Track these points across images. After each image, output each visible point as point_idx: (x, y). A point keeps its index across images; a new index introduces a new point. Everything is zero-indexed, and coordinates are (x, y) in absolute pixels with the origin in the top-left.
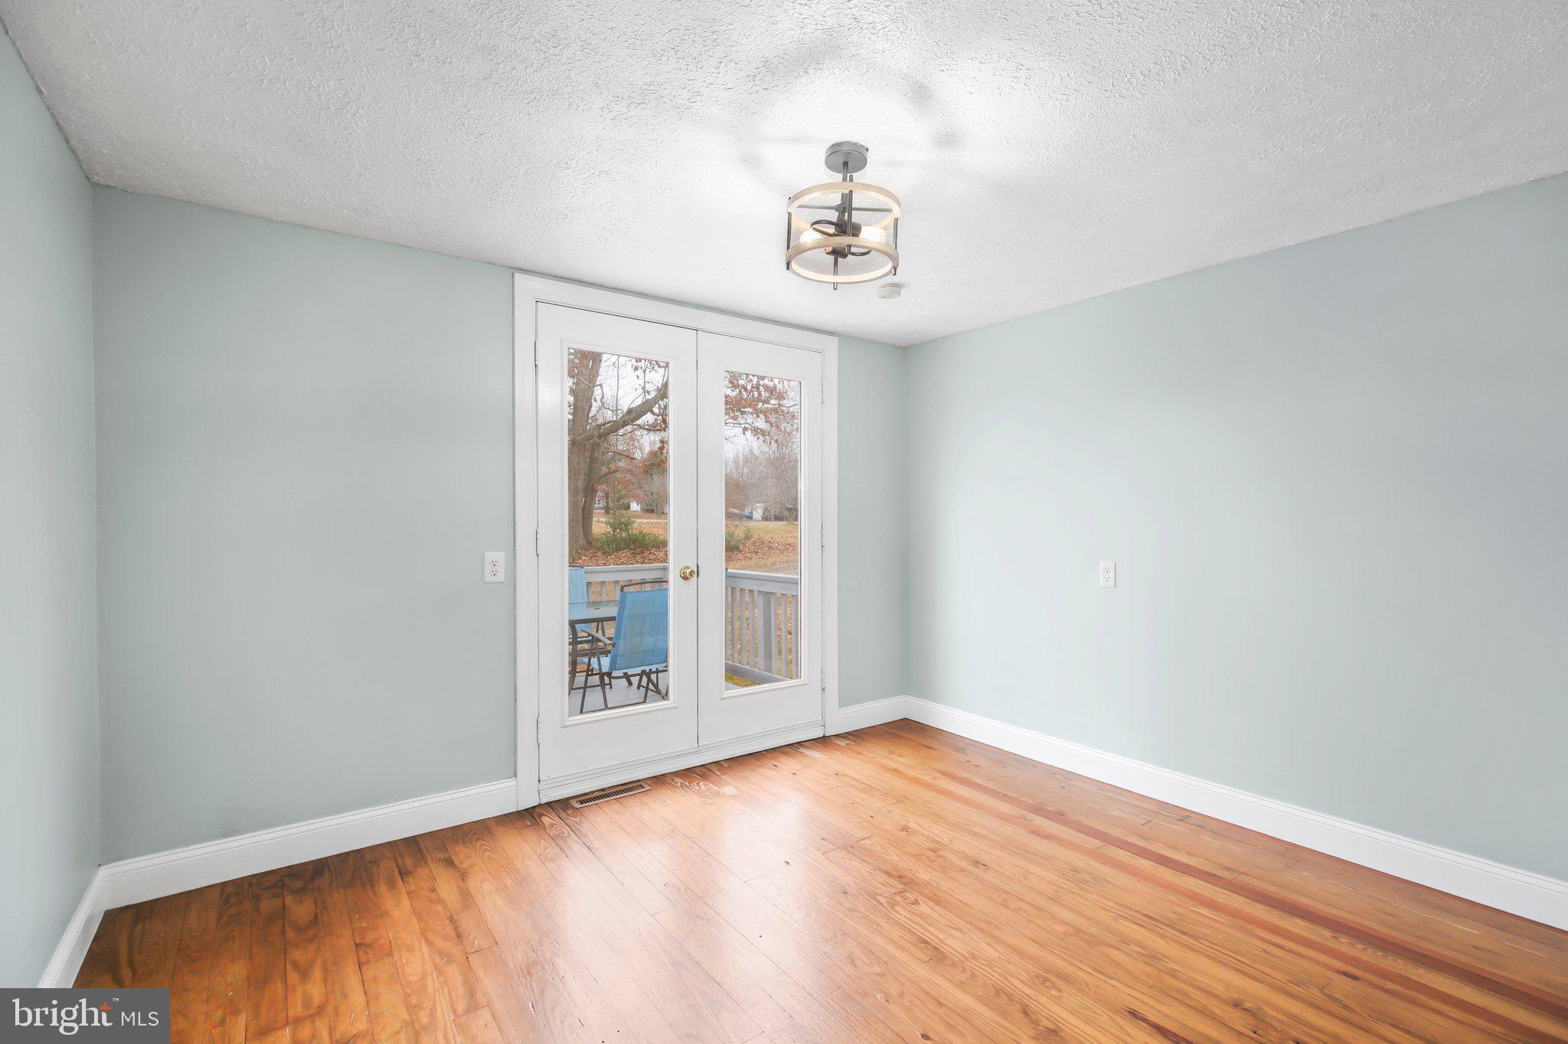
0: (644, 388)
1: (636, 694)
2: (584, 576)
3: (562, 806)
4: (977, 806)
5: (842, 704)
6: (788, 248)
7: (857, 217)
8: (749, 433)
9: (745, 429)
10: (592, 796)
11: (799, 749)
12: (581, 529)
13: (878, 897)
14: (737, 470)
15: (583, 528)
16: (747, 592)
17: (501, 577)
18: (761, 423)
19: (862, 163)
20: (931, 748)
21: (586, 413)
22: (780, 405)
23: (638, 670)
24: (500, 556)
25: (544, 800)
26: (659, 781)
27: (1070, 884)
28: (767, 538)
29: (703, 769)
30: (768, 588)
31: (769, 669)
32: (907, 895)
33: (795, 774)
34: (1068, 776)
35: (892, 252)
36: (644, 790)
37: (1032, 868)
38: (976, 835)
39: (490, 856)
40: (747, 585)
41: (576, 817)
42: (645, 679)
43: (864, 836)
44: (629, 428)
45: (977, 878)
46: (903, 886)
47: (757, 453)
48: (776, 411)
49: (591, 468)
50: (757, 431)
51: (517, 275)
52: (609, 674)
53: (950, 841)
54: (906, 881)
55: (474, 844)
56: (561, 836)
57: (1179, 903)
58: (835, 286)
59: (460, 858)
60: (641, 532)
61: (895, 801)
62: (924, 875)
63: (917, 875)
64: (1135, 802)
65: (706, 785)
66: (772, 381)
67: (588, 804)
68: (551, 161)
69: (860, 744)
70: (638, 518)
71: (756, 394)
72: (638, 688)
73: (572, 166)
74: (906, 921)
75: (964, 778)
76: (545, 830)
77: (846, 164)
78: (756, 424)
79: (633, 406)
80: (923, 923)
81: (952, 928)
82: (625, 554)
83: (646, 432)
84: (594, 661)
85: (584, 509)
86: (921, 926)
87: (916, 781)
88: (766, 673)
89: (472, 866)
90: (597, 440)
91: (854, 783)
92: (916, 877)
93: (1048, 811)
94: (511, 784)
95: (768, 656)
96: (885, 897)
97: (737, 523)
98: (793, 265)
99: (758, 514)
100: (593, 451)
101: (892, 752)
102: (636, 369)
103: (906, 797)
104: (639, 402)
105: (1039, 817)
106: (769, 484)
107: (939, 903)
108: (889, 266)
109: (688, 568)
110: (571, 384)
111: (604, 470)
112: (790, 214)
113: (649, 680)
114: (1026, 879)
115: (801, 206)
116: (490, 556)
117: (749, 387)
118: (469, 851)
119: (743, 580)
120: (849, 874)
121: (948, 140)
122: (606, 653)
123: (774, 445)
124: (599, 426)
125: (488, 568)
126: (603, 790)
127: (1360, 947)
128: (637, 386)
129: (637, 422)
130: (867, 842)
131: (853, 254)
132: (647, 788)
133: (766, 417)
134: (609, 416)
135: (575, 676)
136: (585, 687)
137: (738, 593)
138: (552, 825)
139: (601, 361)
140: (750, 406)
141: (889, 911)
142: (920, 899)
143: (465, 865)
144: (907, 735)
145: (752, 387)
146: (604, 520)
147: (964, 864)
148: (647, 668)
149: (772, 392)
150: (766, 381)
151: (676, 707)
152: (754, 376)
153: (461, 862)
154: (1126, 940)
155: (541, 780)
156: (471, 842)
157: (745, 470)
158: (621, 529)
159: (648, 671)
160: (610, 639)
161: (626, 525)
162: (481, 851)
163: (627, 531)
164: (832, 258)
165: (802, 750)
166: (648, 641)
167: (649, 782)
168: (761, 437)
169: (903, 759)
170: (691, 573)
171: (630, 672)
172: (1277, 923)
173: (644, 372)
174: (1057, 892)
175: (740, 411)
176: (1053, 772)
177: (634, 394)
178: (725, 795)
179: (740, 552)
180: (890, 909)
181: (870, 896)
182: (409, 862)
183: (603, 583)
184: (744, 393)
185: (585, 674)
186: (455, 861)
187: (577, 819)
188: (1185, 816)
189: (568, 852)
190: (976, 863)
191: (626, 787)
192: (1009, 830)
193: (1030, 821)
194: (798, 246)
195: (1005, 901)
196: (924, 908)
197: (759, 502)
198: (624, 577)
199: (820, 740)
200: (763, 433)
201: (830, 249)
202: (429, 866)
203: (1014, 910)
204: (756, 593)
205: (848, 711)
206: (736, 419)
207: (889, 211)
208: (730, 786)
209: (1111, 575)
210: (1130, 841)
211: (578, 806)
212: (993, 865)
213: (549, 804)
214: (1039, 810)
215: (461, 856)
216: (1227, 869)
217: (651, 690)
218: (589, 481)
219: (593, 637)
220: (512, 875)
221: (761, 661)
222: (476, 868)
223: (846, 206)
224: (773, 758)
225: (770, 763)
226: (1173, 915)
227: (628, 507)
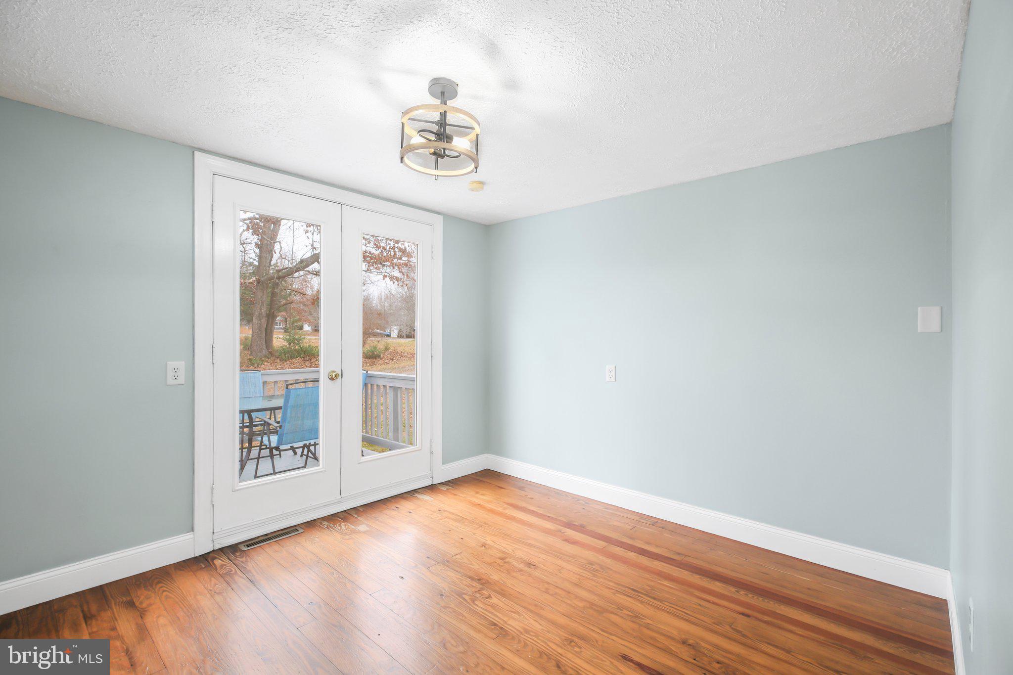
0: (312, 246)
1: (299, 461)
2: (260, 377)
3: (233, 549)
4: (530, 525)
5: (445, 462)
6: (402, 147)
7: (449, 130)
8: (387, 279)
9: (385, 276)
10: (257, 540)
11: (414, 494)
12: (264, 343)
13: (464, 596)
14: (380, 304)
15: (266, 343)
16: (382, 387)
17: (181, 380)
18: (396, 273)
19: (454, 95)
20: (503, 488)
21: (269, 261)
22: (409, 261)
23: (301, 444)
24: (181, 365)
25: (217, 547)
26: (311, 525)
27: (588, 573)
28: (400, 350)
29: (345, 514)
30: (396, 384)
31: (396, 439)
32: (484, 592)
33: (410, 512)
34: (588, 501)
35: (474, 156)
36: (298, 532)
37: (564, 564)
38: (530, 545)
39: (166, 596)
40: (381, 382)
41: (243, 557)
42: (306, 450)
43: (457, 553)
44: (302, 273)
45: (530, 575)
46: (481, 586)
47: (394, 293)
48: (406, 265)
49: (272, 301)
50: (392, 278)
51: (196, 153)
52: (277, 448)
53: (513, 551)
54: (483, 582)
55: (154, 587)
56: (229, 574)
57: (651, 579)
58: (436, 177)
59: (141, 600)
60: (309, 346)
61: (478, 526)
62: (495, 577)
63: (491, 577)
64: (626, 515)
65: (345, 525)
66: (403, 244)
67: (253, 547)
68: (217, 65)
69: (457, 489)
70: (309, 335)
71: (392, 253)
72: (301, 456)
73: (235, 72)
74: (483, 611)
75: (523, 507)
76: (216, 569)
77: (443, 93)
78: (392, 273)
79: (304, 257)
80: (493, 611)
81: (512, 612)
82: (297, 361)
83: (314, 276)
84: (265, 438)
85: (266, 329)
86: (492, 613)
87: (492, 511)
88: (394, 442)
89: (150, 605)
90: (277, 281)
91: (451, 516)
92: (490, 579)
93: (575, 525)
94: (188, 537)
95: (396, 430)
96: (469, 595)
97: (380, 339)
98: (406, 159)
99: (394, 334)
100: (273, 288)
101: (477, 493)
102: (307, 232)
103: (485, 523)
104: (308, 255)
105: (570, 530)
106: (403, 314)
107: (504, 595)
108: (473, 166)
109: (334, 372)
110: (256, 240)
111: (283, 302)
112: (403, 124)
113: (309, 450)
114: (560, 572)
115: (410, 119)
116: (172, 364)
117: (388, 249)
118: (149, 593)
119: (379, 379)
120: (445, 581)
121: (511, 85)
122: (276, 432)
123: (406, 288)
124: (279, 271)
125: (170, 374)
126: (266, 535)
127: (750, 596)
128: (308, 244)
129: (307, 269)
130: (458, 556)
131: (448, 156)
132: (301, 531)
133: (399, 268)
134: (287, 264)
135: (251, 450)
136: (259, 458)
137: (375, 388)
138: (222, 566)
139: (280, 225)
140: (388, 261)
141: (470, 604)
142: (493, 594)
143: (144, 605)
144: (489, 481)
145: (390, 248)
146: (282, 336)
147: (521, 566)
148: (307, 443)
149: (403, 252)
150: (400, 245)
151: (325, 471)
152: (391, 240)
153: (141, 603)
154: (620, 607)
155: (215, 532)
156: (152, 586)
157: (386, 304)
158: (294, 343)
159: (308, 444)
160: (278, 422)
161: (299, 340)
162: (161, 592)
163: (300, 345)
164: (434, 157)
165: (416, 495)
166: (308, 423)
167: (303, 526)
168: (396, 282)
169: (484, 497)
170: (337, 376)
171: (295, 445)
172: (706, 586)
173: (313, 234)
174: (579, 579)
175: (381, 264)
176: (577, 499)
177: (307, 249)
178: (359, 532)
179: (381, 359)
180: (472, 604)
181: (457, 595)
182: (94, 608)
183: (276, 382)
184: (385, 252)
185: (258, 448)
186: (136, 603)
187: (244, 559)
188: (655, 522)
189: (234, 586)
190: (529, 565)
191: (284, 531)
192: (550, 540)
193: (564, 533)
194: (409, 145)
195: (547, 589)
196: (494, 600)
197: (395, 325)
198: (291, 378)
199: (429, 487)
200: (398, 279)
201: (432, 150)
202: (111, 608)
203: (552, 595)
204: (388, 388)
205: (449, 466)
206: (379, 269)
207: (473, 128)
208: (363, 525)
209: (613, 373)
210: (623, 541)
211: (245, 549)
212: (541, 565)
213: (222, 550)
214: (569, 525)
215: (142, 597)
216: (679, 554)
217: (310, 457)
218: (271, 308)
219: (265, 422)
220: (185, 609)
221: (391, 434)
222: (154, 606)
223: (442, 122)
224: (396, 502)
225: (393, 506)
226: (648, 587)
227: (301, 328)
